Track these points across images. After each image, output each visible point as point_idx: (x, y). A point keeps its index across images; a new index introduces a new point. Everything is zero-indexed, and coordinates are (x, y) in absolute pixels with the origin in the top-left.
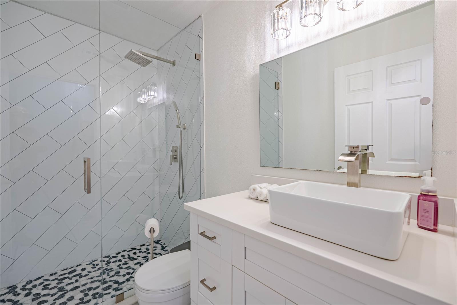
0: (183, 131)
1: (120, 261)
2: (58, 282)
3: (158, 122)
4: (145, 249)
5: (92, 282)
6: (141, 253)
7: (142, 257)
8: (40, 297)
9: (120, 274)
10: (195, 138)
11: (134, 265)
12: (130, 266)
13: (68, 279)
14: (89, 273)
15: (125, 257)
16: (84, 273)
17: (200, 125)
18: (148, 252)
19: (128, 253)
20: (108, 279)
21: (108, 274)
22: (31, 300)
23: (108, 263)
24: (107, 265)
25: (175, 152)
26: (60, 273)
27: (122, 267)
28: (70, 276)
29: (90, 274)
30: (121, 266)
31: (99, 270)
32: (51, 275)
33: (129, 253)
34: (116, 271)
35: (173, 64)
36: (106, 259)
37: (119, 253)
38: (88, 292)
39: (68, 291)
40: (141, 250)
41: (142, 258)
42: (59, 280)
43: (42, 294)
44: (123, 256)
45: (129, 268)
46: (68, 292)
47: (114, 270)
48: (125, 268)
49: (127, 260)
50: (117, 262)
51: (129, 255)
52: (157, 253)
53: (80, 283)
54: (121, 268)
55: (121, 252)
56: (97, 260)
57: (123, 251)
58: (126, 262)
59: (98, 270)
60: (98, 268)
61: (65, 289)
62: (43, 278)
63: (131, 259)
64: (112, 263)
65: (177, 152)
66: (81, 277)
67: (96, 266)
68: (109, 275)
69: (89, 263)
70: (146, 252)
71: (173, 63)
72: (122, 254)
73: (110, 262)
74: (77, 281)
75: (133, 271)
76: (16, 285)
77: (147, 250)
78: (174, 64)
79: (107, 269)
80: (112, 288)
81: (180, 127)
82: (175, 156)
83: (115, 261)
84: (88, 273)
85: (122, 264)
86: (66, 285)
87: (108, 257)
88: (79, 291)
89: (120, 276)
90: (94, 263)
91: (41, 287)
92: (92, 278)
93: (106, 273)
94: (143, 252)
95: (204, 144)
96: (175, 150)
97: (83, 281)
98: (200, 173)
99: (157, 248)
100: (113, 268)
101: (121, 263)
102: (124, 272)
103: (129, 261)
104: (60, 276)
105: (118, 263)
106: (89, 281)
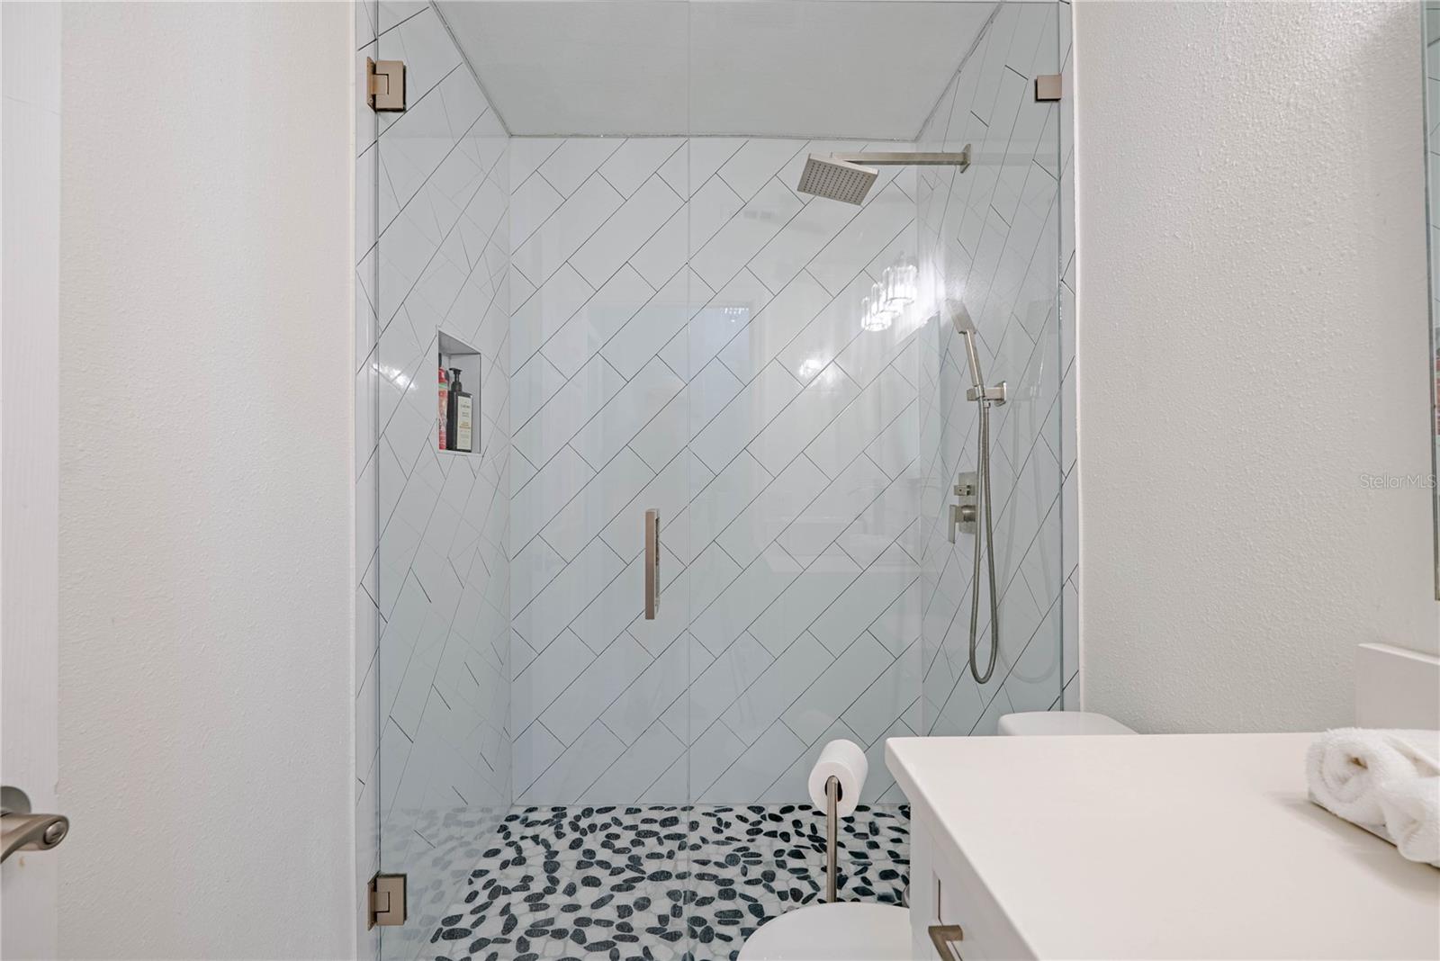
0: (993, 411)
1: (786, 837)
2: (634, 837)
3: (917, 387)
4: (865, 823)
5: (701, 877)
6: (850, 836)
7: (851, 853)
8: (592, 864)
9: (773, 884)
10: (1040, 438)
11: (819, 869)
12: (806, 870)
13: (654, 840)
14: (703, 842)
15: (803, 830)
16: (693, 838)
17: (1061, 377)
18: (872, 838)
19: (814, 819)
20: (739, 887)
21: (745, 867)
22: (575, 864)
23: (755, 831)
24: (752, 837)
25: (968, 493)
26: (646, 814)
27: (784, 861)
28: (664, 832)
29: (705, 847)
30: (785, 857)
31: (727, 844)
32: (629, 811)
33: (817, 822)
34: (767, 869)
35: (962, 164)
36: (753, 817)
37: (788, 809)
38: (684, 904)
39: (646, 876)
40: (852, 825)
41: (850, 856)
42: (638, 834)
43: (598, 858)
44: (797, 823)
45: (802, 874)
46: (643, 878)
47: (761, 862)
48: (793, 871)
49: (805, 842)
50: (776, 837)
51: (813, 828)
52: (902, 858)
53: (676, 866)
54: (782, 865)
55: (796, 807)
56: (731, 810)
57: (803, 808)
58: (801, 850)
59: (723, 843)
60: (728, 838)
61: (641, 867)
62: (613, 814)
63: (817, 844)
64: (765, 834)
65: (974, 494)
66: (681, 848)
67: (722, 828)
68: (745, 874)
69: (711, 810)
70: (864, 836)
71: (961, 160)
72: (798, 815)
73: (759, 831)
74: (671, 855)
75: (812, 891)
76: (565, 808)
77: (871, 832)
78: (964, 162)
79: (745, 849)
80: (741, 926)
81: (981, 395)
82: (967, 512)
83: (772, 834)
84: (700, 842)
85: (787, 852)
86: (648, 856)
87: (758, 810)
88: (666, 891)
89: (772, 891)
90: (721, 815)
91: (601, 836)
92: (704, 863)
93: (741, 864)
94: (859, 834)
95: (1079, 462)
96: (969, 487)
97: (684, 861)
98: (1062, 588)
99: (905, 835)
100: (760, 855)
101: (787, 847)
102: (787, 881)
103: (809, 848)
104: (645, 821)
105: (779, 844)
106: (697, 869)
